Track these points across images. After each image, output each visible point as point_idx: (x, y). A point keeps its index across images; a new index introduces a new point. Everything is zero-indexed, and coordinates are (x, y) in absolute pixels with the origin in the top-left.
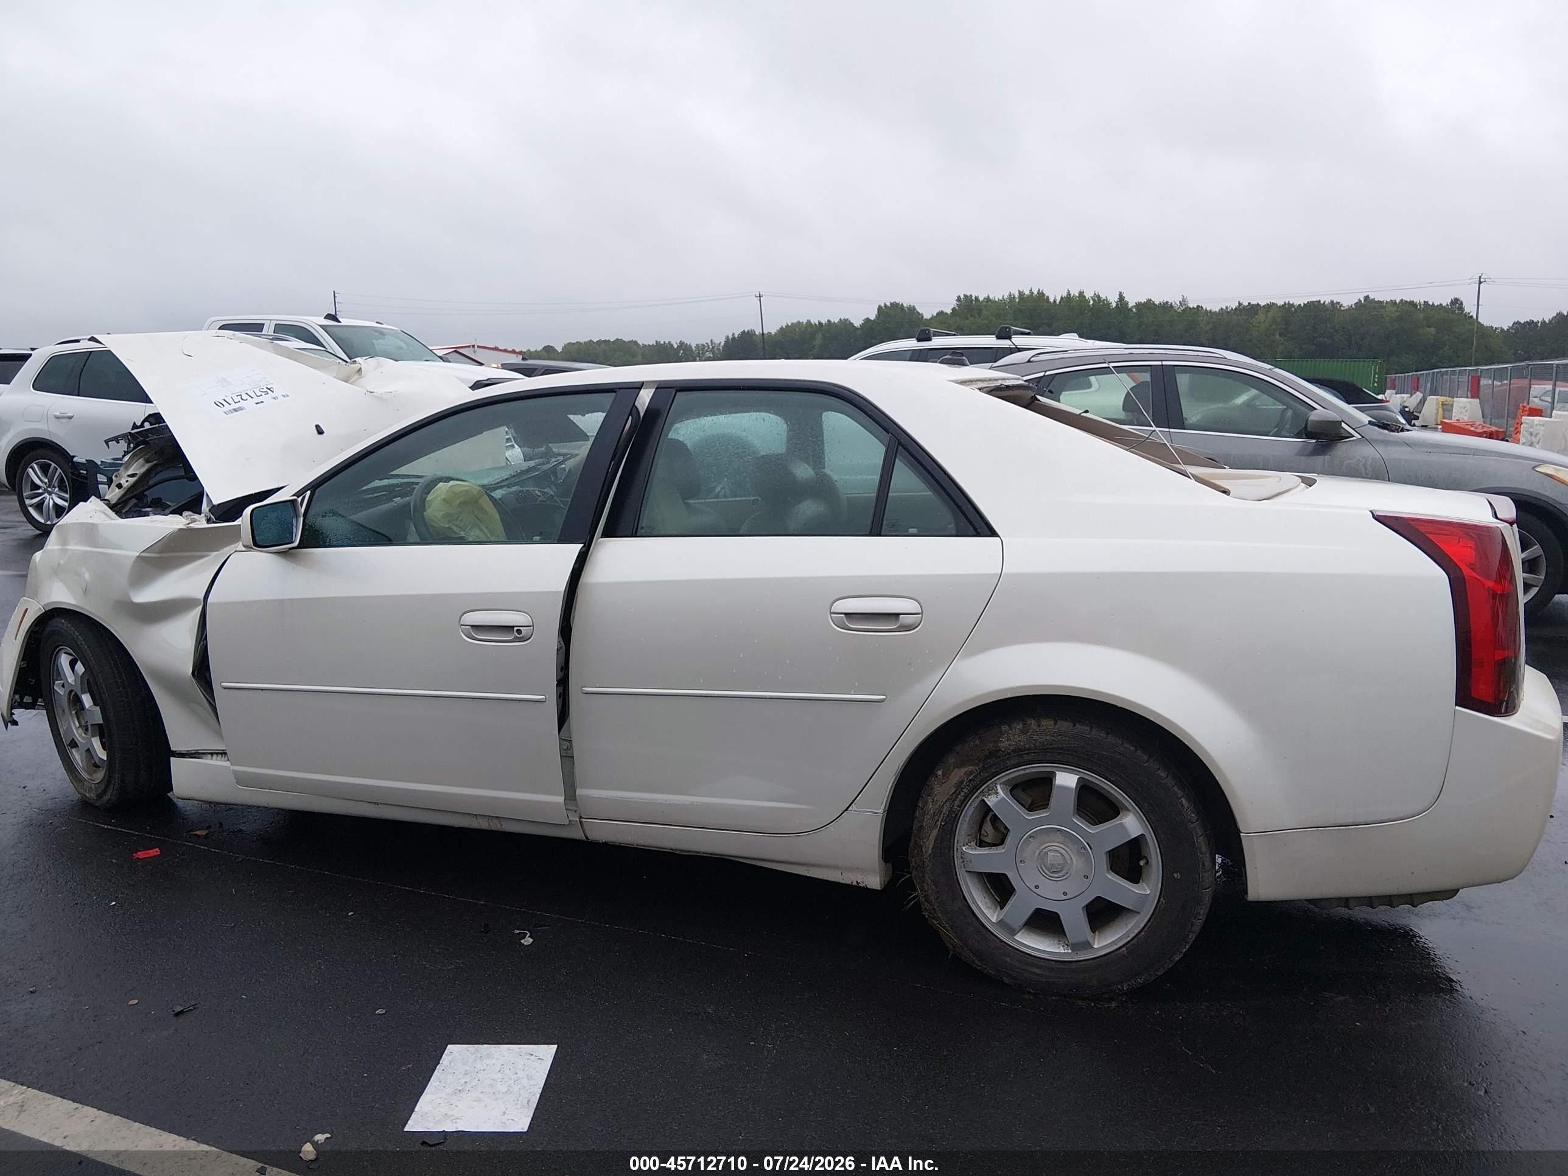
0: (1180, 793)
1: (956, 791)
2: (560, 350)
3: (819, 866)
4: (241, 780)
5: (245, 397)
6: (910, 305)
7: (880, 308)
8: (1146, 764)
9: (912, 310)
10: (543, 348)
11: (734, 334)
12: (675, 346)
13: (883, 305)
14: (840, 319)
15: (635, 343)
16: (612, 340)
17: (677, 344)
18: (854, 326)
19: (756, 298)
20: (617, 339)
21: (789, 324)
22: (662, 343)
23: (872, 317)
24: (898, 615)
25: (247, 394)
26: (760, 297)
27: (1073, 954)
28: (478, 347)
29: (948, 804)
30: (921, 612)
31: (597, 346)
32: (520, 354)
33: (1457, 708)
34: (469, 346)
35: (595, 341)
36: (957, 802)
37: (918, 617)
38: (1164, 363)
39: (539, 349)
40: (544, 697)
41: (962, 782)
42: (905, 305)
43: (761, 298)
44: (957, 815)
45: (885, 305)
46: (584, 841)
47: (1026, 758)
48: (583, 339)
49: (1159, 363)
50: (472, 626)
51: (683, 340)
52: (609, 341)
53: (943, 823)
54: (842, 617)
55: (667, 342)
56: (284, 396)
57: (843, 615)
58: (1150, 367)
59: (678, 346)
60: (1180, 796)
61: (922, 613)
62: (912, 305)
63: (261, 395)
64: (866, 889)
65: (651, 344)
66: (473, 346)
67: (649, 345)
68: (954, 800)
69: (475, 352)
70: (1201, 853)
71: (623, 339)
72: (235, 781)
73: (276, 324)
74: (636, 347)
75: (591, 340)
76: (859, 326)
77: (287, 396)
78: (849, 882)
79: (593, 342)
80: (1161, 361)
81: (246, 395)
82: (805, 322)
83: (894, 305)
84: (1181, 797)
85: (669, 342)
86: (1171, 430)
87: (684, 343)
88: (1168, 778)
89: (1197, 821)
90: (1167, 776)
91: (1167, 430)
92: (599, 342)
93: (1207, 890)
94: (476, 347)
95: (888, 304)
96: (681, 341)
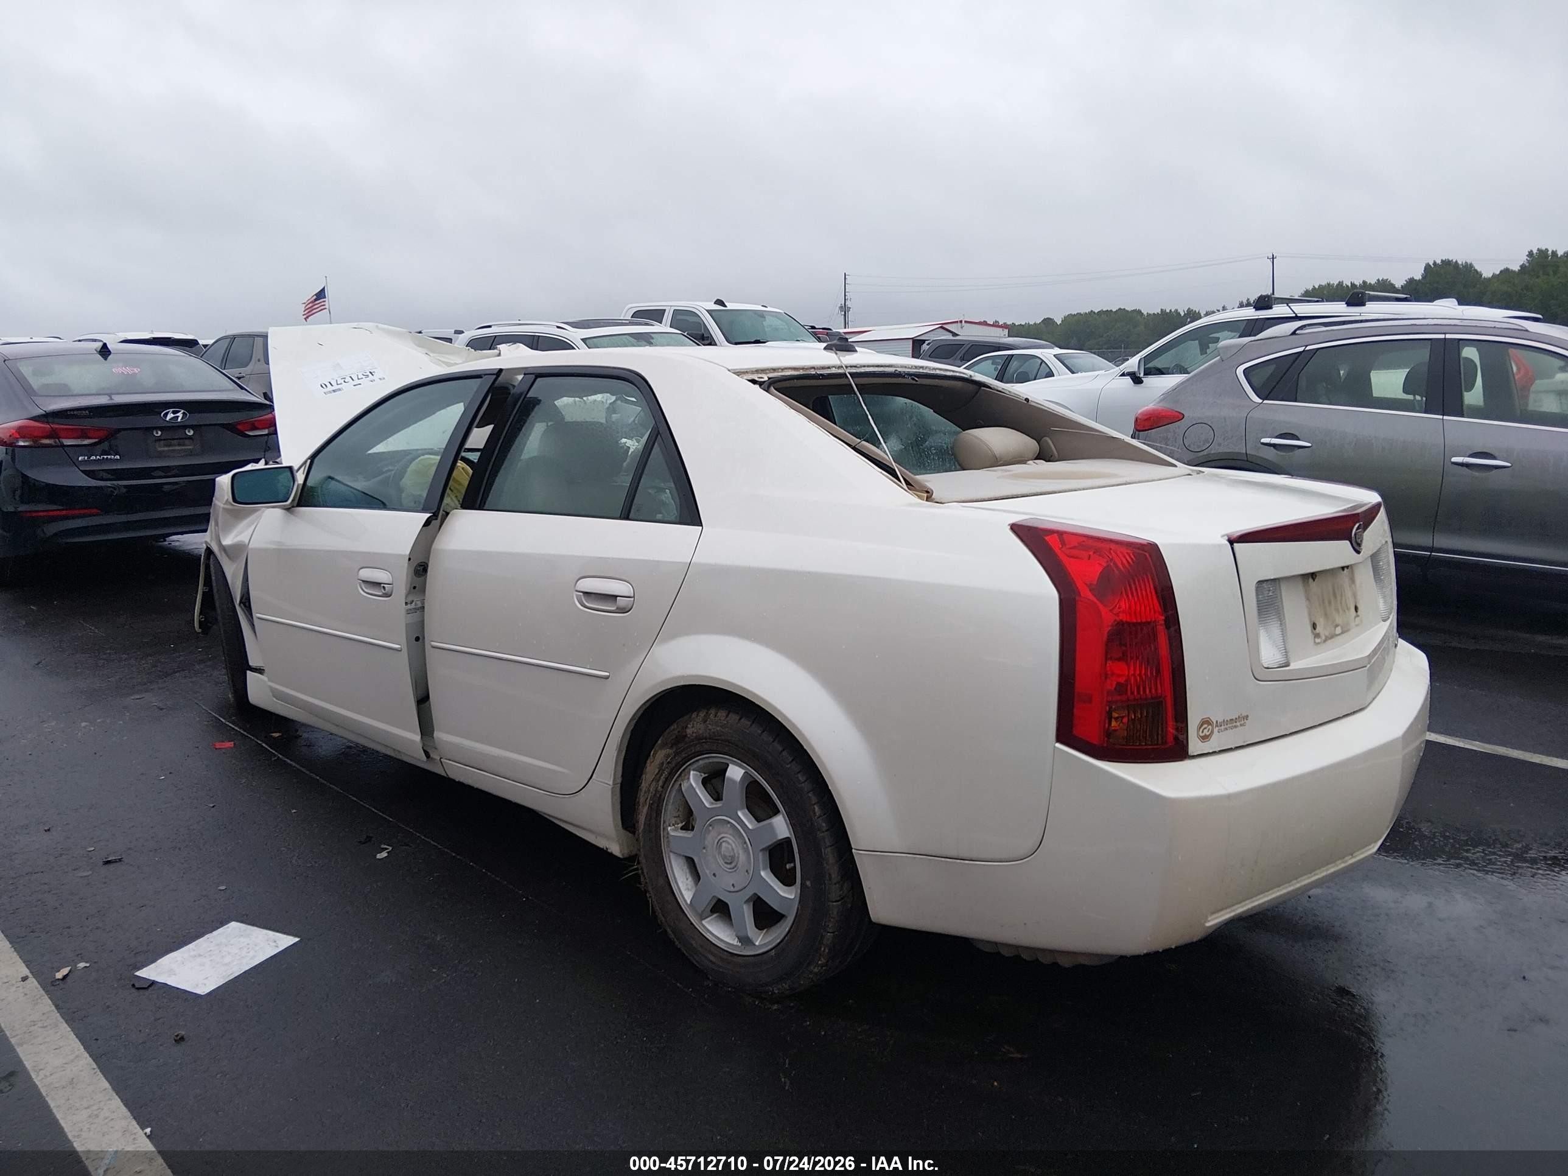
0: (814, 799)
1: (659, 771)
2: (1059, 322)
3: (584, 829)
4: (277, 695)
5: (348, 379)
6: (1466, 263)
7: (1427, 267)
8: (789, 766)
9: (1469, 268)
10: (1042, 321)
11: (1248, 299)
12: (1182, 314)
13: (1431, 264)
14: (1378, 280)
15: (1139, 312)
16: (1114, 310)
17: (1184, 311)
18: (1395, 287)
19: (1269, 260)
20: (1120, 309)
21: (1317, 287)
22: (1168, 311)
23: (1418, 277)
24: (615, 597)
25: (351, 377)
26: (1273, 258)
27: (743, 947)
28: (966, 322)
29: (654, 783)
30: (632, 595)
31: (1097, 317)
32: (1006, 328)
33: (1058, 745)
34: (957, 322)
35: (1096, 312)
36: (661, 783)
37: (630, 601)
38: (1448, 336)
39: (1038, 322)
40: (399, 646)
41: (663, 763)
42: (1460, 263)
43: (1275, 260)
44: (660, 795)
45: (1435, 263)
46: (444, 777)
47: (706, 746)
48: (1085, 309)
49: (1442, 336)
50: (363, 581)
51: (1191, 308)
52: (1111, 311)
53: (651, 802)
54: (580, 595)
55: (1173, 311)
56: (380, 379)
57: (581, 594)
58: (1430, 342)
59: (1185, 314)
60: (813, 803)
61: (634, 597)
62: (1469, 262)
63: (362, 378)
64: (611, 854)
65: (1156, 313)
66: (961, 322)
67: (1154, 314)
68: (658, 781)
69: (962, 327)
70: (827, 863)
71: (1127, 309)
72: (271, 694)
73: (674, 310)
74: (1139, 317)
75: (1092, 311)
76: (1400, 286)
77: (384, 379)
78: (602, 847)
79: (1094, 313)
80: (1445, 334)
81: (350, 379)
82: (1336, 283)
83: (1446, 263)
84: (815, 804)
85: (1176, 310)
86: (1445, 417)
87: (1192, 310)
88: (806, 783)
89: (826, 831)
90: (805, 781)
91: (1441, 417)
92: (1101, 313)
93: (834, 904)
94: (963, 322)
95: (1439, 262)
96: (1189, 309)
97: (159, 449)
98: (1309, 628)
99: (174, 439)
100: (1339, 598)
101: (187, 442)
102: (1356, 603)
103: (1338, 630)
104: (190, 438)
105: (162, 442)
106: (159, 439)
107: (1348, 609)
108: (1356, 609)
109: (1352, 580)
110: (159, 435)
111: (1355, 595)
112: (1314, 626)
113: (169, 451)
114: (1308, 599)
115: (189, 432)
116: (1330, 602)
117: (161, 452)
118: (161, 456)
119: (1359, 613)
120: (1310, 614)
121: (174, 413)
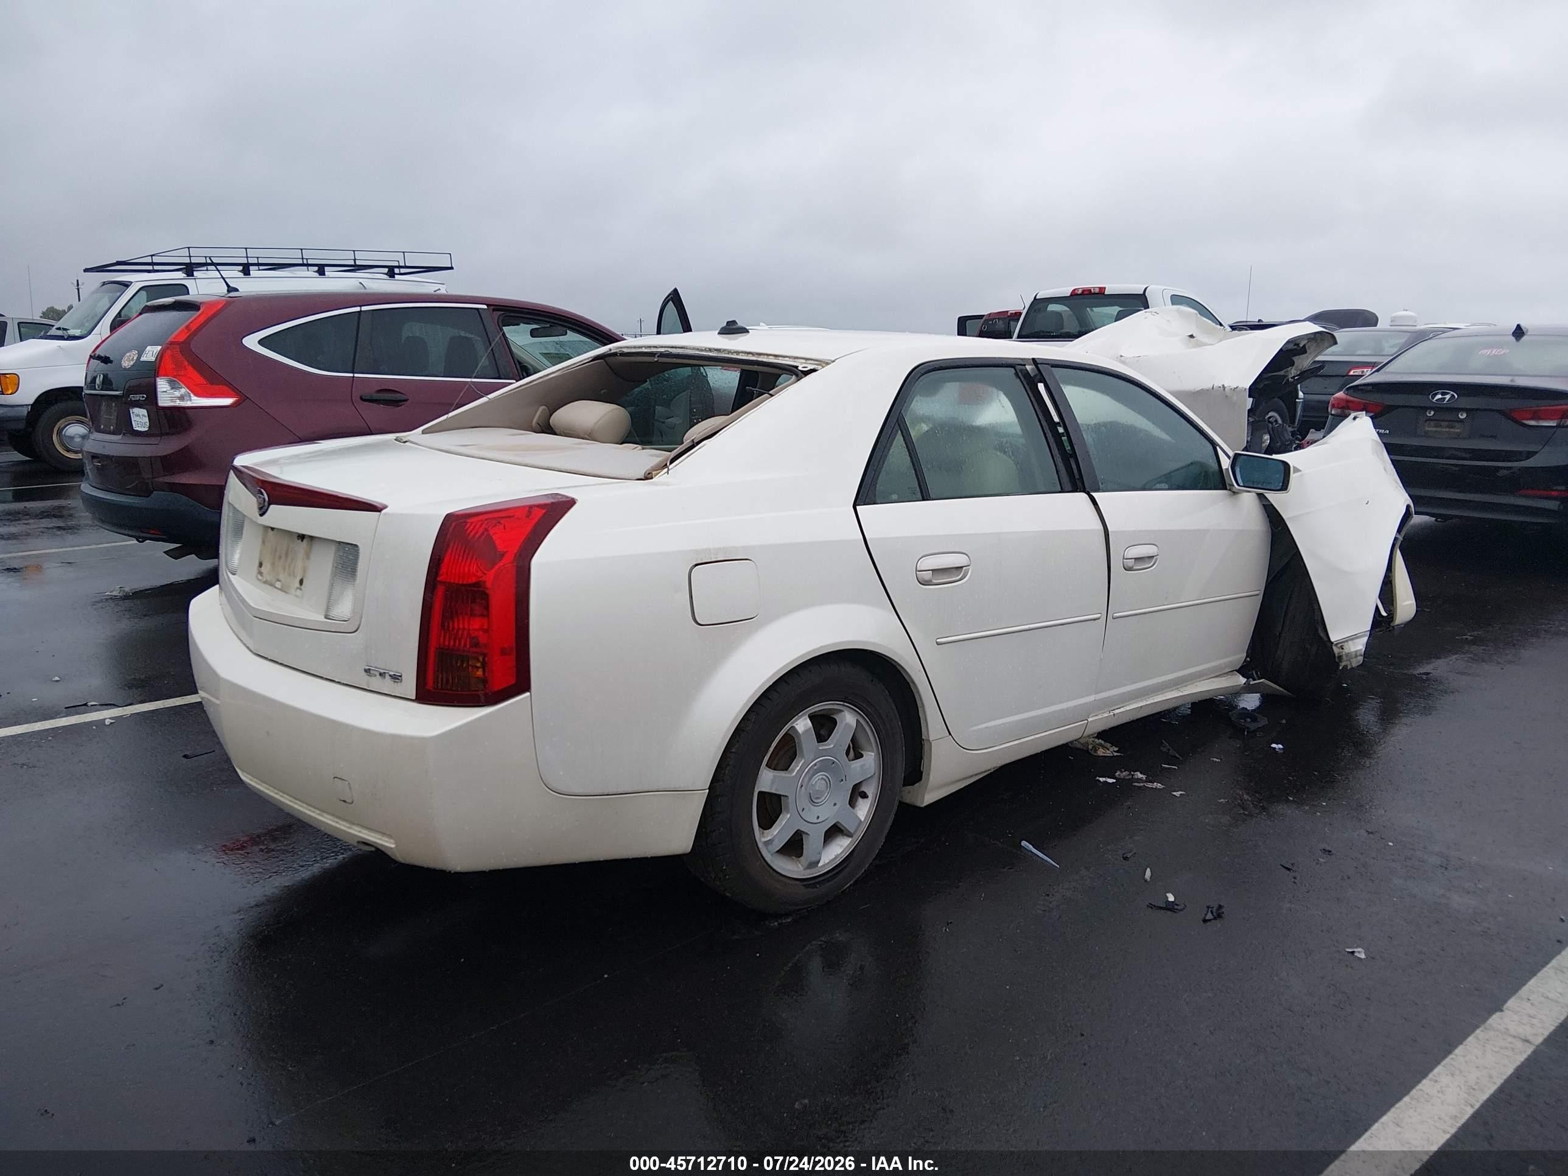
97: (1427, 429)
98: (257, 564)
99: (1444, 421)
100: (289, 560)
101: (1457, 425)
102: (304, 576)
103: (278, 585)
104: (1462, 421)
105: (1432, 423)
106: (1430, 419)
107: (295, 576)
108: (301, 582)
109: (308, 556)
110: (1431, 415)
111: (305, 571)
112: (261, 565)
113: (1436, 432)
114: (264, 542)
115: (1462, 415)
116: (280, 557)
117: (1426, 433)
118: (1427, 435)
119: (302, 587)
120: (261, 554)
121: (1443, 394)
